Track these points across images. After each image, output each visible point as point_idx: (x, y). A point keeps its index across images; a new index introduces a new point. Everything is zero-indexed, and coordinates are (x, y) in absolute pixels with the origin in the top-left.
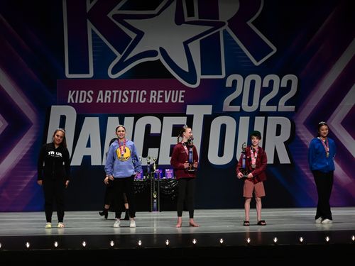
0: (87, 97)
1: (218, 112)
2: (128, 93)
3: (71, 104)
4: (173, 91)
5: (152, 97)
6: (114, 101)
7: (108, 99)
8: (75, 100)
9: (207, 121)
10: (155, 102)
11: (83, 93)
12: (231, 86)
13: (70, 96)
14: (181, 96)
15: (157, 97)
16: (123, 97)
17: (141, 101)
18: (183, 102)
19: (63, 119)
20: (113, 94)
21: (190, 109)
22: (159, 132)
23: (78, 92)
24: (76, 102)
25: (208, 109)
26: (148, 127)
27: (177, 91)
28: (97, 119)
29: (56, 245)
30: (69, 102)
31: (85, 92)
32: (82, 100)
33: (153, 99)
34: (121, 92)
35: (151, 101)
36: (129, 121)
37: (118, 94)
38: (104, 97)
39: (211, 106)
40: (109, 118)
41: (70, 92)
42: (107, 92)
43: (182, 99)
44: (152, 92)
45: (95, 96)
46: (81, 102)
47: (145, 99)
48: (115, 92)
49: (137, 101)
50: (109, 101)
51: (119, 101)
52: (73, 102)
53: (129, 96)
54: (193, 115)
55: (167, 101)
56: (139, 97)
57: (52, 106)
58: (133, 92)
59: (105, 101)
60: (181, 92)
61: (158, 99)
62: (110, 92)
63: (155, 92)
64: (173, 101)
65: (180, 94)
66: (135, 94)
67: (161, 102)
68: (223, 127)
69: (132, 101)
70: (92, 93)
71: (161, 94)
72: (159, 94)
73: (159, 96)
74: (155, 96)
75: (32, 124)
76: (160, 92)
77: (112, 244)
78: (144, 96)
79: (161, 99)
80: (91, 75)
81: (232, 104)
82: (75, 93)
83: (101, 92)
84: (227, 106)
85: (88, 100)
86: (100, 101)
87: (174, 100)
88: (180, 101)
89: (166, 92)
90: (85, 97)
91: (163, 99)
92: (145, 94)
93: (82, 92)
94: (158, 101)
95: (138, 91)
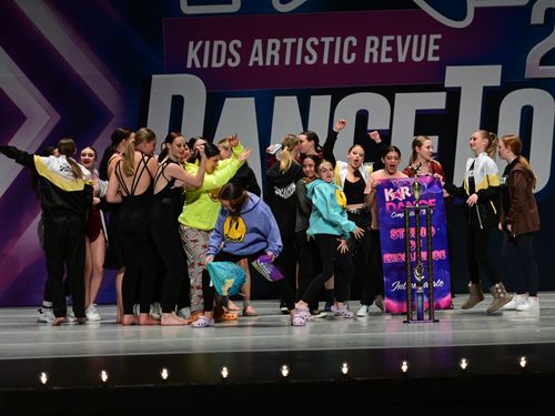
0: (229, 55)
1: (514, 80)
2: (316, 43)
3: (193, 71)
4: (416, 37)
5: (368, 50)
6: (287, 62)
7: (273, 57)
8: (201, 63)
9: (492, 100)
10: (375, 60)
11: (220, 47)
12: (542, 22)
13: (192, 54)
14: (432, 47)
15: (379, 50)
16: (305, 52)
17: (346, 61)
18: (437, 59)
19: (178, 103)
20: (283, 46)
21: (454, 76)
22: (388, 128)
23: (208, 43)
24: (205, 65)
25: (492, 75)
26: (362, 117)
27: (424, 37)
28: (250, 102)
29: (165, 374)
30: (189, 65)
31: (223, 43)
32: (218, 61)
33: (371, 54)
34: (301, 40)
35: (367, 60)
36: (320, 104)
37: (294, 46)
38: (265, 53)
39: (500, 67)
40: (276, 98)
41: (191, 43)
42: (270, 42)
43: (435, 53)
44: (369, 39)
45: (245, 52)
46: (215, 65)
47: (354, 55)
48: (289, 41)
49: (336, 61)
50: (276, 63)
51: (298, 62)
52: (198, 65)
53: (319, 49)
54: (459, 89)
55: (402, 58)
56: (341, 51)
57: (154, 76)
58: (327, 40)
59: (268, 63)
60: (433, 37)
61: (383, 54)
62: (277, 42)
63: (376, 39)
64: (415, 59)
65: (431, 42)
66: (332, 45)
67: (390, 60)
68: (527, 114)
69: (325, 61)
70: (239, 45)
71: (389, 43)
72: (384, 43)
73: (385, 49)
74: (376, 50)
75: (113, 116)
76: (385, 39)
77: (285, 372)
78: (351, 49)
79: (388, 55)
80: (235, 7)
81: (545, 61)
82: (203, 46)
83: (258, 43)
84: (533, 65)
85: (230, 60)
86: (256, 63)
87: (418, 55)
88: (431, 58)
89: (399, 38)
90: (223, 54)
91: (393, 54)
92: (355, 44)
93: (216, 43)
94: (384, 60)
95: (339, 39)
